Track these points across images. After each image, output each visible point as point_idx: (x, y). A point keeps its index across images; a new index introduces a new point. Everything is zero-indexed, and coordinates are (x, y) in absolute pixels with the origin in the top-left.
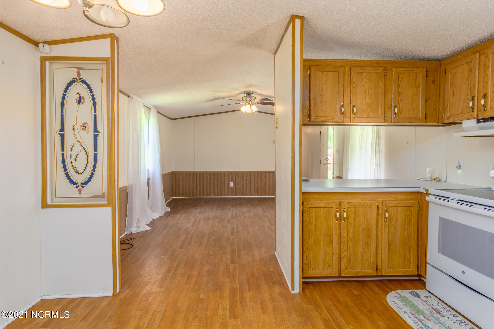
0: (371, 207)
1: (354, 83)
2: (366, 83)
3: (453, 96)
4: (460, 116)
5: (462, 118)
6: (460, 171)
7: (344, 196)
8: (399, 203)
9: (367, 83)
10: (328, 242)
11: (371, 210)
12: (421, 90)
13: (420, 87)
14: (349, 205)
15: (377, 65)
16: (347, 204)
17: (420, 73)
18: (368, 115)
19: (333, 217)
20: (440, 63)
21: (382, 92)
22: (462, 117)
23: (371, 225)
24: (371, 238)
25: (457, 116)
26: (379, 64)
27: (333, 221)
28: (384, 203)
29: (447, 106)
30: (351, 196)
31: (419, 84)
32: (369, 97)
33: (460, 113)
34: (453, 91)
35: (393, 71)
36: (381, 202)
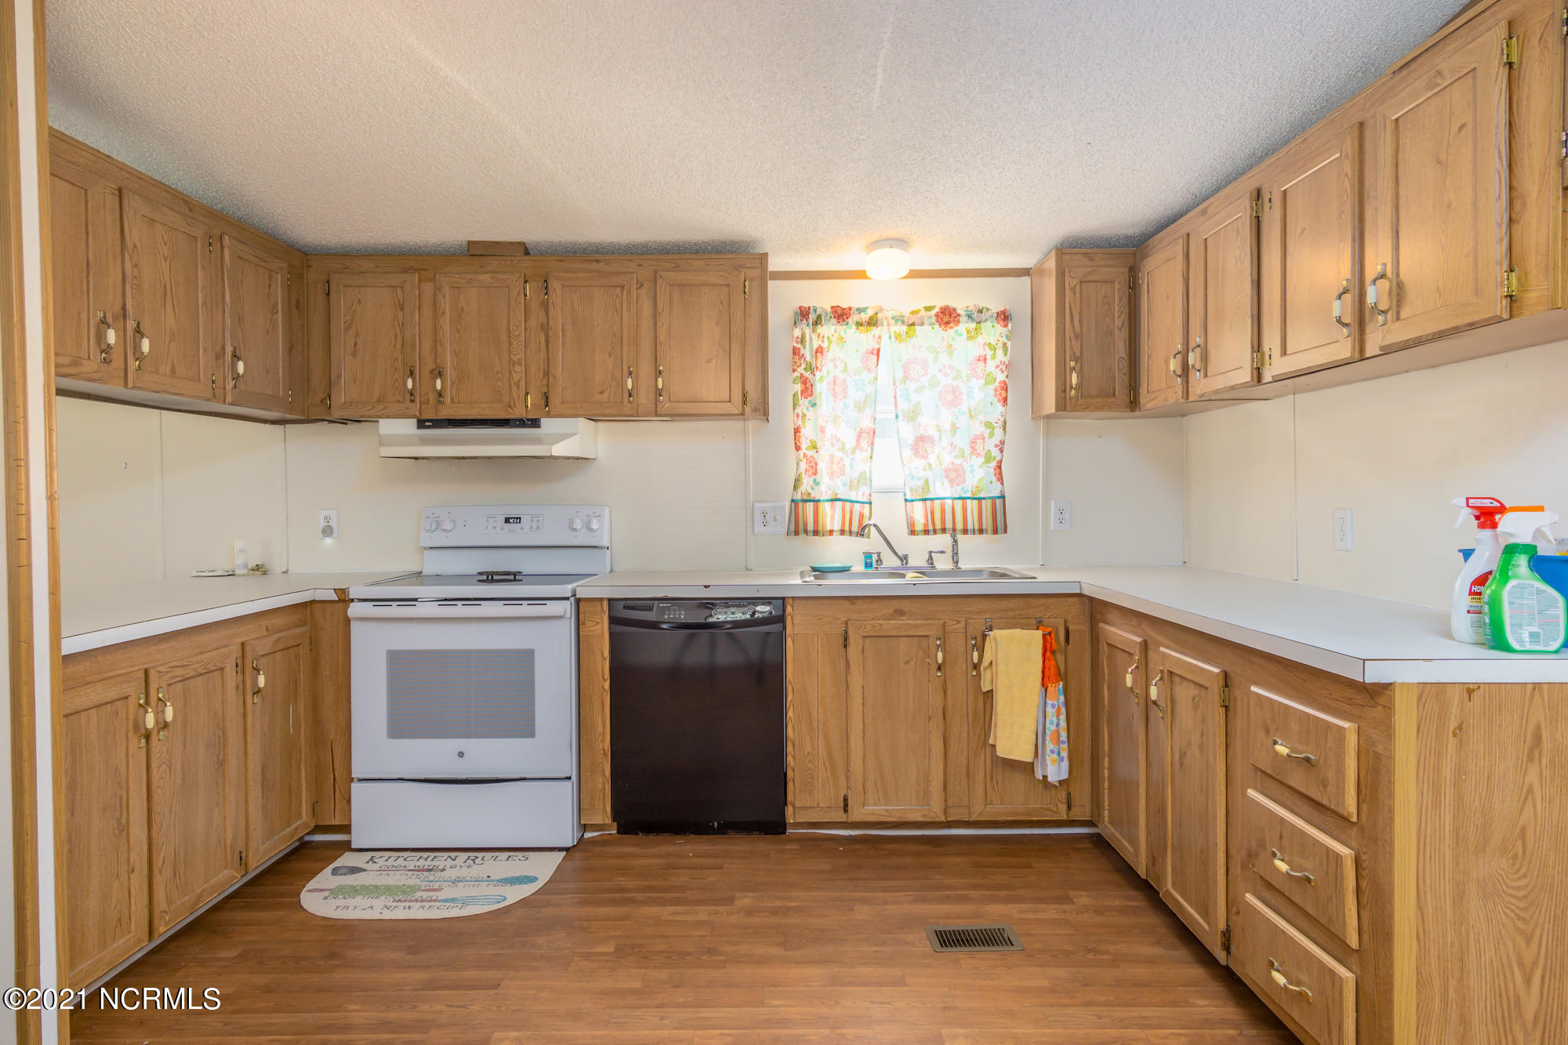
0: (222, 669)
1: (135, 250)
2: (166, 259)
3: (354, 354)
4: (380, 407)
5: (383, 412)
6: (329, 541)
7: (152, 648)
8: (278, 639)
9: (168, 261)
10: (114, 833)
11: (222, 678)
12: (280, 319)
13: (277, 312)
14: (172, 678)
15: (187, 212)
16: (167, 672)
17: (277, 273)
18: (173, 370)
19: (127, 735)
20: (307, 260)
21: (205, 304)
22: (383, 409)
23: (224, 727)
24: (224, 769)
25: (370, 407)
26: (191, 210)
27: (127, 747)
28: (248, 648)
29: (339, 376)
30: (170, 645)
31: (277, 303)
32: (174, 310)
33: (375, 399)
34: (353, 344)
35: (224, 244)
36: (240, 647)
